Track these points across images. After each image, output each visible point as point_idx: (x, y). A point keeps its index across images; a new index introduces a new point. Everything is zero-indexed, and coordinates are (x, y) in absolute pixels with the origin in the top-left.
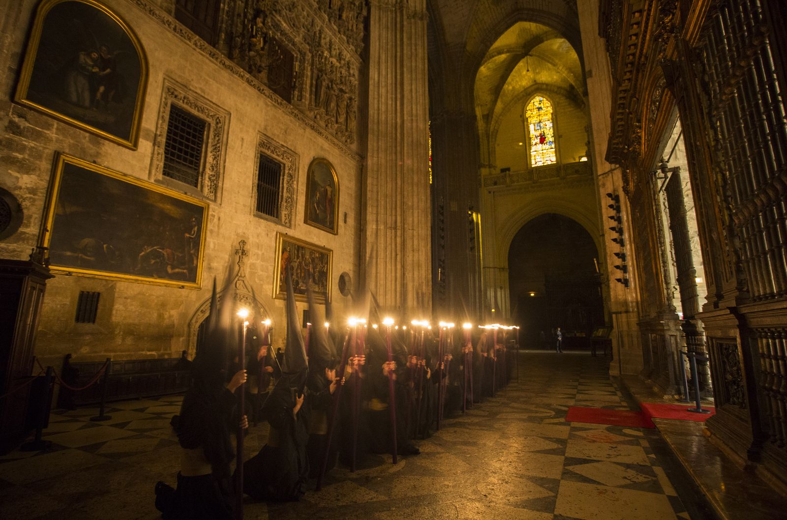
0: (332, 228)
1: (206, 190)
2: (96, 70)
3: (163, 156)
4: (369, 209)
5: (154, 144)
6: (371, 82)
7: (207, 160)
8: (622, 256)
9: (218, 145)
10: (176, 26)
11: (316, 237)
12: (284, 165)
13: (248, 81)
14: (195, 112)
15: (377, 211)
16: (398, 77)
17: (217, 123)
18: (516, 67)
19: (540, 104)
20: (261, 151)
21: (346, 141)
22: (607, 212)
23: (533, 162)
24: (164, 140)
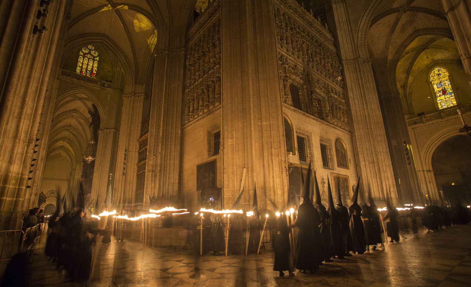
0: (347, 167)
4: (360, 156)
6: (350, 99)
11: (342, 172)
12: (327, 145)
13: (314, 119)
14: (302, 136)
15: (364, 156)
16: (363, 94)
17: (308, 138)
18: (419, 57)
19: (439, 72)
20: (321, 143)
21: (345, 128)
23: (440, 106)
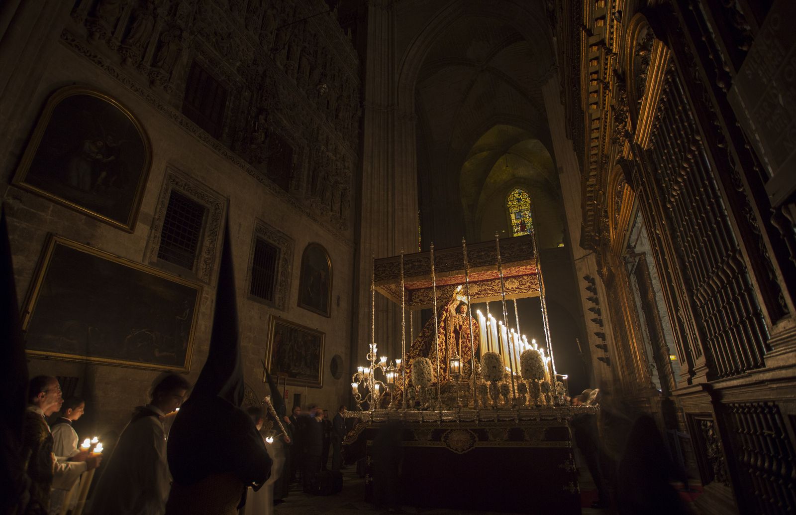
0: (325, 311)
1: (201, 274)
2: (99, 157)
3: (160, 239)
5: (151, 228)
7: (204, 244)
8: (601, 336)
9: (216, 230)
10: (182, 120)
11: (310, 320)
12: (280, 249)
14: (195, 198)
17: (216, 209)
18: (497, 163)
19: (519, 196)
20: (257, 236)
21: (340, 228)
22: (585, 294)
24: (162, 224)
